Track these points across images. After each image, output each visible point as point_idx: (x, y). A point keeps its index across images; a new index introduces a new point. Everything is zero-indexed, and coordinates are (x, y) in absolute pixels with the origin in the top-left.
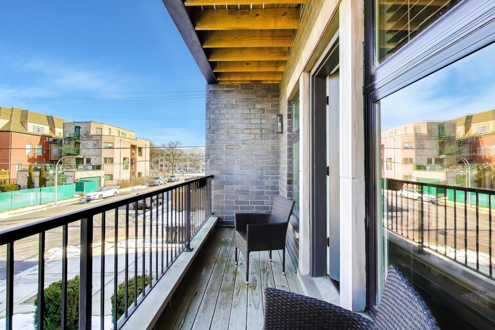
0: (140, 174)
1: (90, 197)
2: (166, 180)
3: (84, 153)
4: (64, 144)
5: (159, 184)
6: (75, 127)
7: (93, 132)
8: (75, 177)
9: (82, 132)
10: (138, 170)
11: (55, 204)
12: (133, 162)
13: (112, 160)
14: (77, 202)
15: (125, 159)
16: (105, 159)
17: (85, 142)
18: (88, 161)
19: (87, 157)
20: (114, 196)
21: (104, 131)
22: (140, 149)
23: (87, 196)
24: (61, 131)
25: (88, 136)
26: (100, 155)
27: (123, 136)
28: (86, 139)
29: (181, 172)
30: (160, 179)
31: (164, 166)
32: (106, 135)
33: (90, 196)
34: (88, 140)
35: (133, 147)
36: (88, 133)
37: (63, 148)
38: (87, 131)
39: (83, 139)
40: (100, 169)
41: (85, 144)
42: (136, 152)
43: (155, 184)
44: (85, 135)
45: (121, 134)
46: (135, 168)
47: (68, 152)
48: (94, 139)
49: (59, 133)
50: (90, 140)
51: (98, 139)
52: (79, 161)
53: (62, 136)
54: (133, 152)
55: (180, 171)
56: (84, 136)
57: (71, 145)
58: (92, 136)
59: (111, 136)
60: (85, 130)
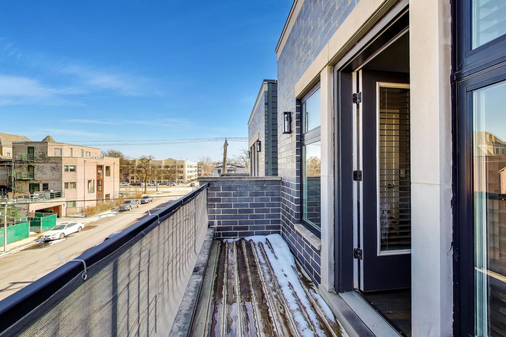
0: (107, 196)
1: (48, 238)
2: (139, 203)
3: (40, 177)
4: (14, 168)
5: (130, 209)
6: (28, 147)
7: (50, 154)
8: (29, 210)
9: (37, 153)
10: (106, 192)
11: (4, 251)
12: (100, 183)
13: (74, 184)
14: (32, 244)
15: (89, 181)
16: (67, 184)
17: (41, 165)
18: (46, 187)
19: (44, 182)
20: (77, 232)
21: (63, 151)
22: (108, 168)
23: (46, 236)
24: (10, 150)
25: (44, 158)
26: (60, 180)
27: (88, 155)
28: (41, 161)
29: (155, 185)
30: (131, 202)
31: (135, 178)
32: (68, 157)
33: (48, 236)
34: (45, 162)
35: (100, 167)
36: (45, 155)
37: (14, 173)
38: (43, 153)
39: (39, 161)
40: (60, 196)
41: (41, 167)
42: (103, 172)
43: (126, 209)
44: (40, 156)
45: (85, 154)
46: (102, 191)
47: (18, 178)
48: (51, 161)
49: (8, 153)
50: (47, 162)
51: (56, 161)
52: (34, 187)
53: (11, 155)
54: (100, 171)
55: (153, 184)
56: (39, 158)
57: (23, 168)
58: (49, 158)
59: (73, 157)
60: (41, 152)
